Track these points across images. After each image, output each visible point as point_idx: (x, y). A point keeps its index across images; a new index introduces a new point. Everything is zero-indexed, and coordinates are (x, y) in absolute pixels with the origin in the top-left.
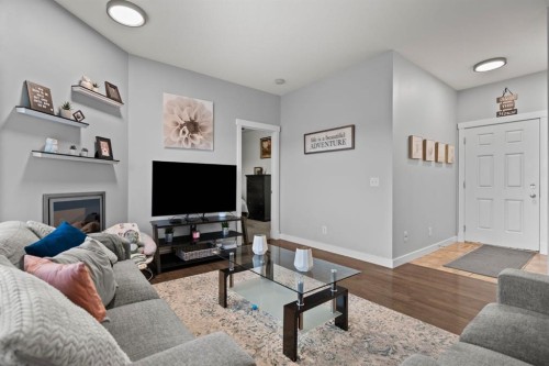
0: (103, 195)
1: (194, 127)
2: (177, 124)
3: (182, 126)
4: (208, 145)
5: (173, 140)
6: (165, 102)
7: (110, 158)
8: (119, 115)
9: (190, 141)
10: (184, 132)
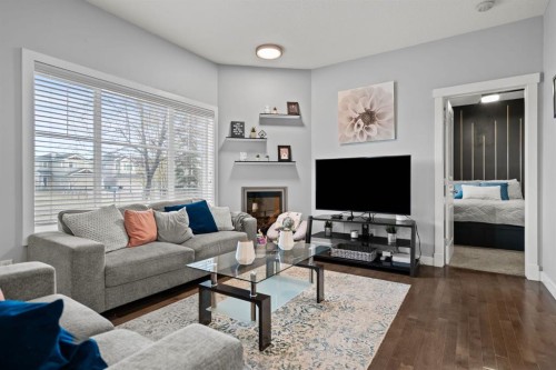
0: (285, 189)
1: (369, 117)
2: (351, 119)
3: (356, 120)
4: (388, 133)
5: (347, 135)
6: (340, 100)
7: (289, 160)
8: (302, 125)
9: (366, 133)
10: (359, 126)
